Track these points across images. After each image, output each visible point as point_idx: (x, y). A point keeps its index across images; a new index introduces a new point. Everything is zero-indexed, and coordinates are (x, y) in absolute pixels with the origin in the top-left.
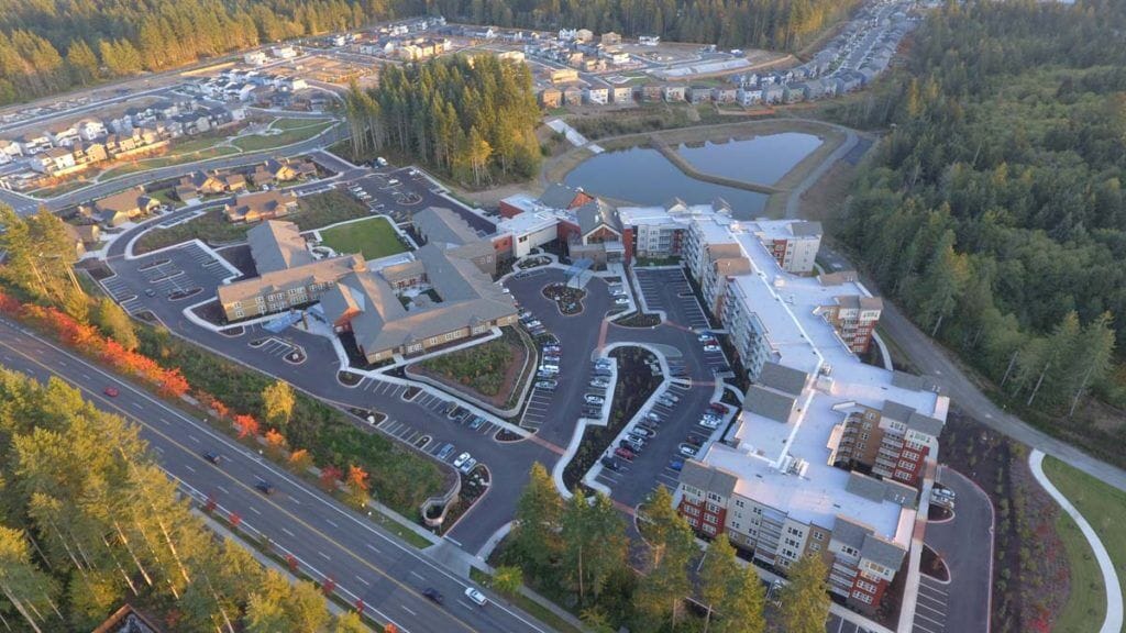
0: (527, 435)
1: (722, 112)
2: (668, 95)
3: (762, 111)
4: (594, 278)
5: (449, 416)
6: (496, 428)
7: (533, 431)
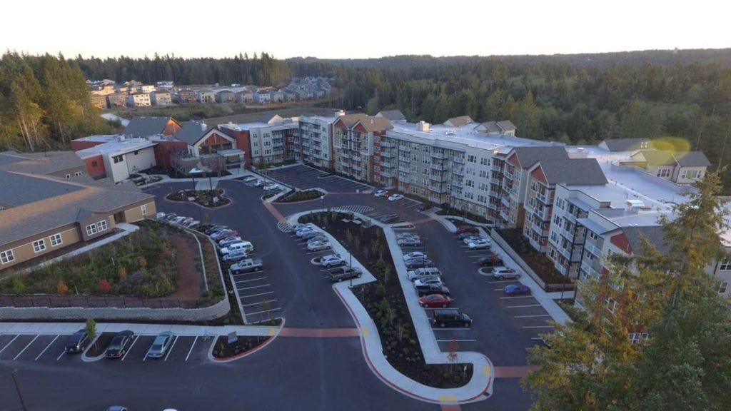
0: (274, 332)
1: (248, 107)
2: (202, 99)
3: (273, 106)
4: (220, 181)
5: (84, 358)
6: (203, 342)
7: (277, 323)
